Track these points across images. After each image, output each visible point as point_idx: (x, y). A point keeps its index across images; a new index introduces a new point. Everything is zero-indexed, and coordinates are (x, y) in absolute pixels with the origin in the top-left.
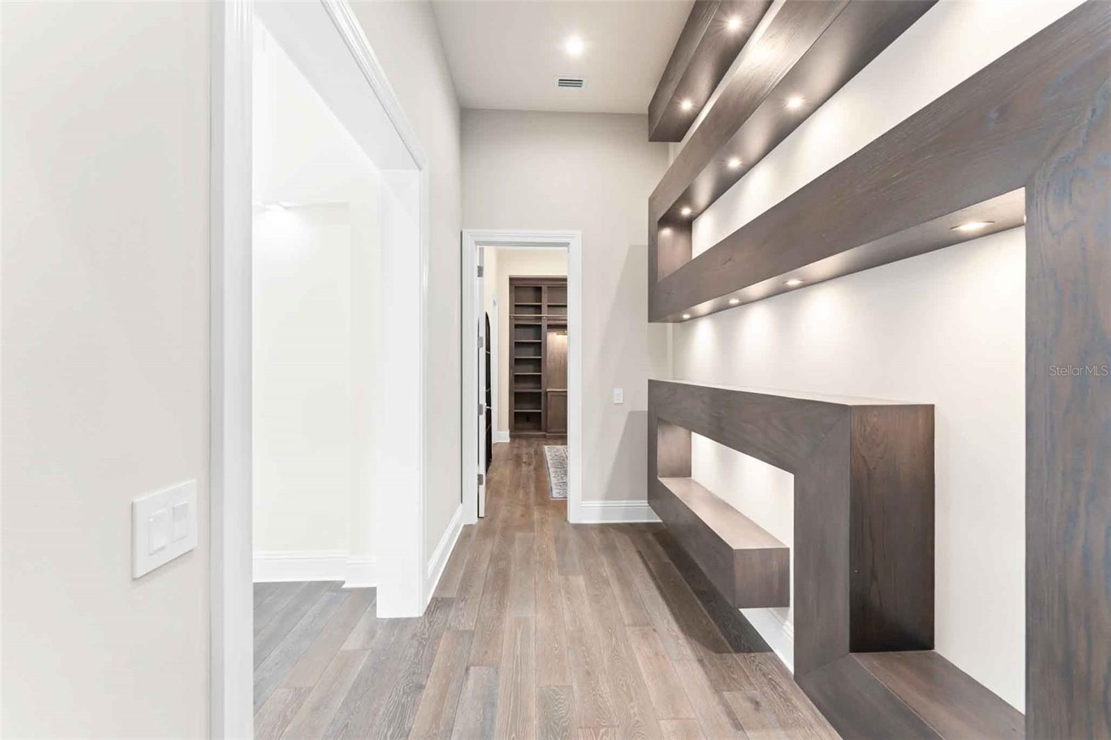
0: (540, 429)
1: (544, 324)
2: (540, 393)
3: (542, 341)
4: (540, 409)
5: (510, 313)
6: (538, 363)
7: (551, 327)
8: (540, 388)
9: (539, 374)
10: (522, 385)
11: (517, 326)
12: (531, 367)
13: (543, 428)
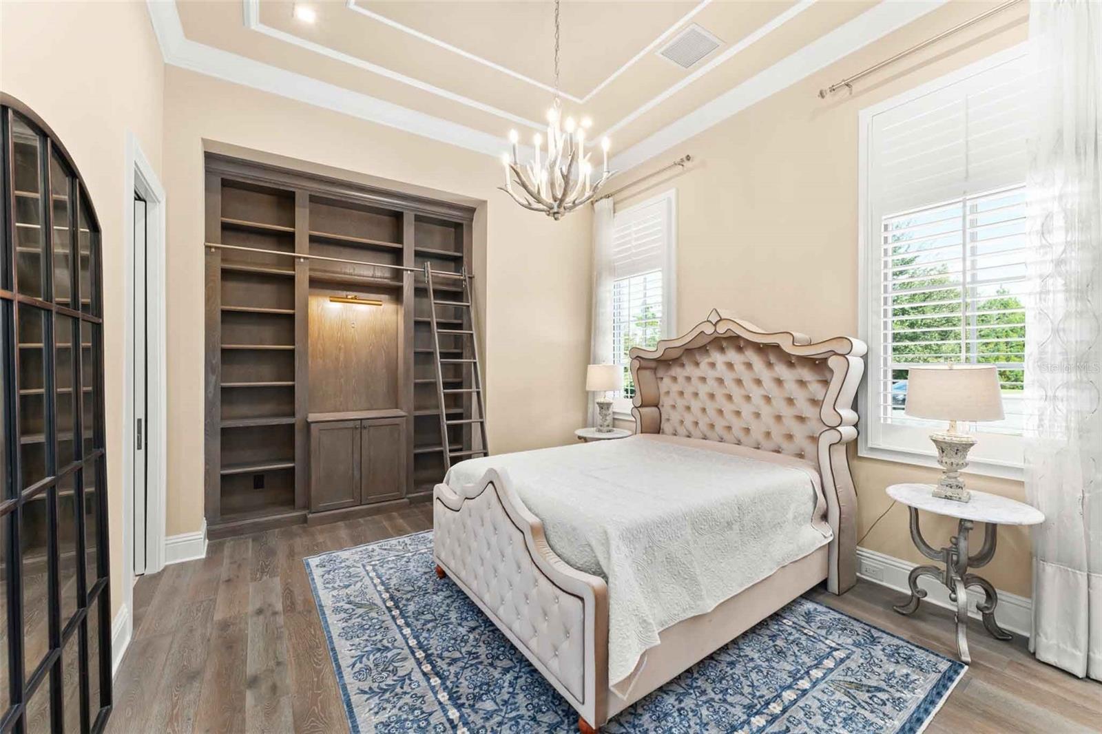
0: (290, 503)
1: (302, 276)
2: (292, 426)
3: (296, 311)
4: (292, 459)
5: (207, 240)
6: (286, 360)
7: (318, 284)
8: (293, 414)
9: (290, 383)
10: (244, 409)
11: (227, 274)
12: (266, 369)
13: (299, 500)
